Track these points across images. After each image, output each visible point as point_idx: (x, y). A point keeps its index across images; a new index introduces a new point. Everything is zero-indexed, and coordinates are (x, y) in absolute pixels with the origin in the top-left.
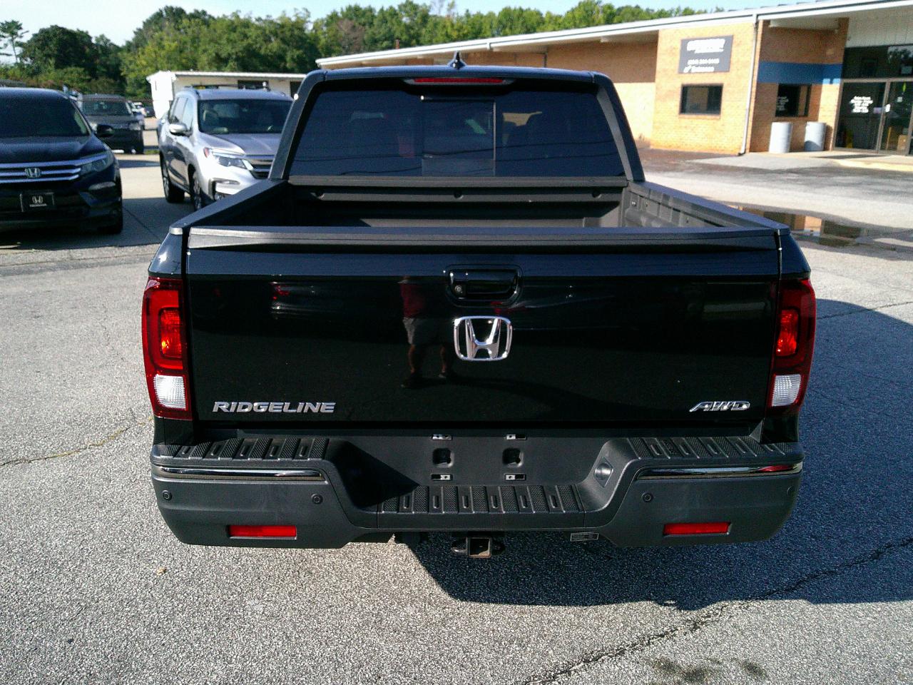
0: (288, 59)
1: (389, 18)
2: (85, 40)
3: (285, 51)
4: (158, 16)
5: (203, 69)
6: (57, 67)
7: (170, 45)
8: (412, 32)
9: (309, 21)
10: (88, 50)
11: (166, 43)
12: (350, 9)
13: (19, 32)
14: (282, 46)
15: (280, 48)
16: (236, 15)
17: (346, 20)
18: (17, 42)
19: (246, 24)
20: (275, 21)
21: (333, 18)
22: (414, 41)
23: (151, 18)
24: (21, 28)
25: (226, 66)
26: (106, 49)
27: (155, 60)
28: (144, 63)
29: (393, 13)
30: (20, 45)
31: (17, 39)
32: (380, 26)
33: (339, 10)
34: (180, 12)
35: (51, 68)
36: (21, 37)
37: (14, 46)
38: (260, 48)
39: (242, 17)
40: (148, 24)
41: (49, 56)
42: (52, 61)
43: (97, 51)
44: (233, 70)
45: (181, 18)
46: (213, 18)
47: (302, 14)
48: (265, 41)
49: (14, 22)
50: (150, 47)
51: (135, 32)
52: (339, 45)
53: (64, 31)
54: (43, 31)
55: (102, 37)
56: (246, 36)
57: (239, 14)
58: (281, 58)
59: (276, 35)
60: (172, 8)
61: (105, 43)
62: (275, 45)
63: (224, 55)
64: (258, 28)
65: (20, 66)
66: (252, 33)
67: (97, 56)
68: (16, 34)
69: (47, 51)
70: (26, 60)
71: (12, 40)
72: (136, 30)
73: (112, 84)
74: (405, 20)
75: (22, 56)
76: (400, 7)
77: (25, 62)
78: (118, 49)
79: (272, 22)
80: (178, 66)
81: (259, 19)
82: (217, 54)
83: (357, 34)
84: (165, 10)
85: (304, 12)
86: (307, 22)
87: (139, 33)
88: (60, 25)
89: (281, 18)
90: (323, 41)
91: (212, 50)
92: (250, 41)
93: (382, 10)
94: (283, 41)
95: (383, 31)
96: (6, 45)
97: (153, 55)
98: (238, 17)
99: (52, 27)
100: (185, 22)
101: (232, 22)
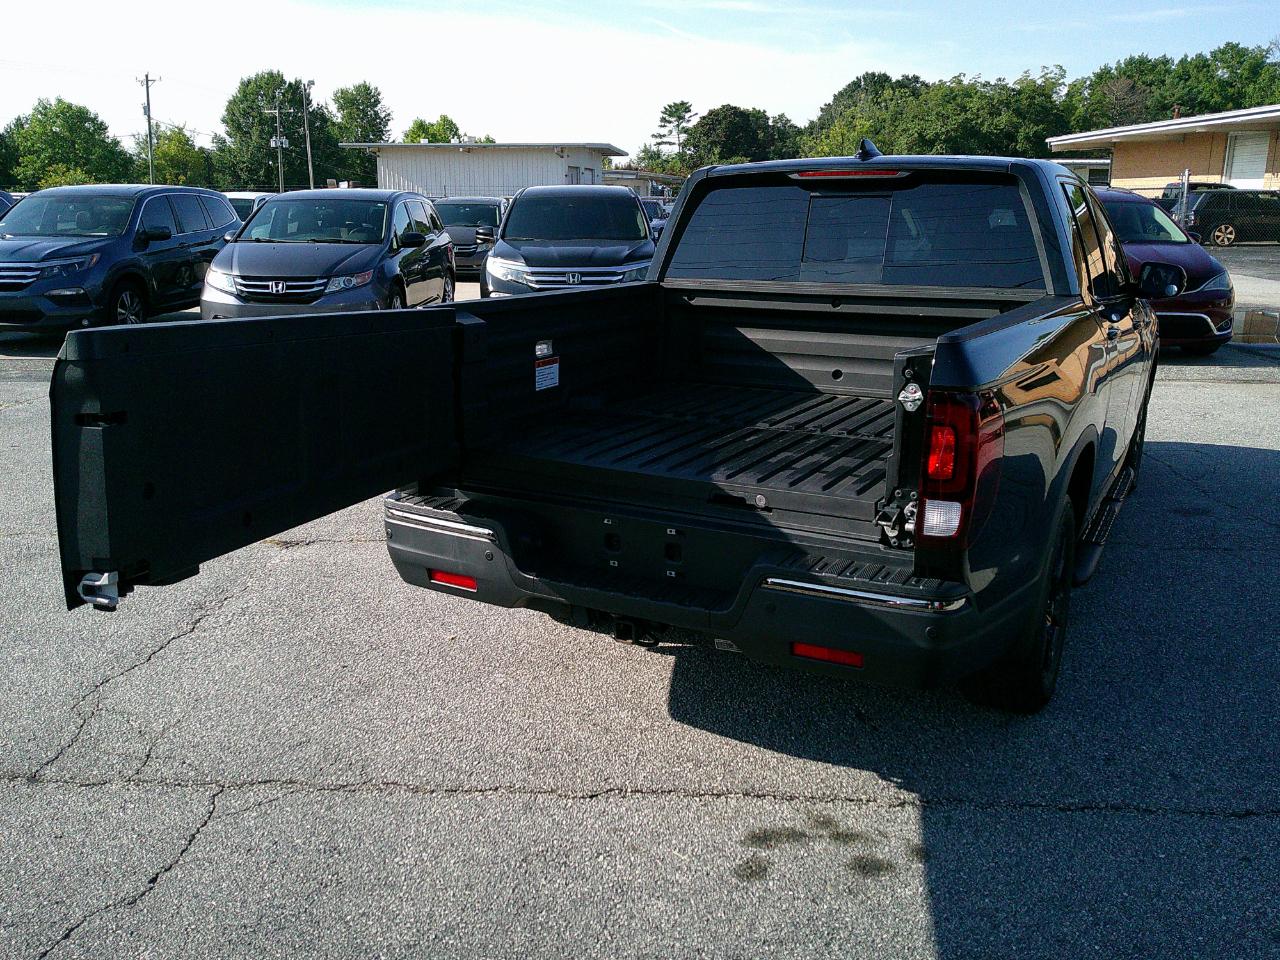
0: (1020, 136)
1: (1193, 72)
2: (761, 122)
3: (1017, 127)
4: (855, 86)
7: (863, 124)
8: (1231, 90)
9: (1063, 83)
10: (761, 135)
11: (857, 122)
12: (1131, 62)
13: (687, 116)
14: (1015, 119)
15: (1011, 122)
16: (958, 80)
17: (1124, 78)
18: (683, 128)
19: (969, 92)
20: (1010, 85)
21: (1104, 76)
22: (1231, 105)
23: (845, 90)
24: (690, 111)
26: (784, 131)
27: (840, 146)
29: (1202, 64)
30: (685, 131)
31: (684, 124)
32: (1174, 86)
33: (1113, 65)
34: (885, 78)
35: (715, 158)
36: (689, 121)
37: (680, 133)
38: (982, 124)
39: (966, 82)
40: (838, 97)
41: (714, 143)
42: (717, 150)
43: (772, 135)
45: (883, 87)
46: (927, 86)
47: (1054, 73)
48: (991, 114)
49: (683, 104)
50: (837, 128)
51: (822, 109)
52: (1104, 115)
54: (711, 113)
55: (782, 116)
56: (964, 109)
57: (962, 78)
58: (1011, 137)
59: (1008, 105)
60: (873, 74)
61: (784, 125)
62: (1004, 119)
63: (930, 134)
64: (983, 97)
65: (681, 156)
66: (974, 104)
67: (772, 141)
68: (683, 118)
69: (713, 137)
70: (689, 150)
71: (678, 126)
72: (823, 107)
74: (1222, 73)
75: (684, 145)
76: (1213, 54)
77: (688, 152)
78: (800, 132)
79: (1004, 87)
81: (986, 84)
82: (920, 135)
83: (1136, 97)
84: (864, 78)
85: (1057, 71)
86: (1060, 85)
87: (827, 110)
88: (733, 104)
89: (1020, 82)
90: (1081, 110)
91: (914, 129)
92: (969, 115)
93: (1183, 61)
94: (1018, 113)
95: (1179, 92)
96: (671, 132)
97: (840, 139)
98: (960, 82)
99: (724, 107)
100: (888, 93)
101: (952, 90)
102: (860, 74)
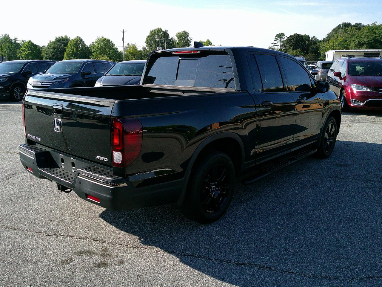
2: (307, 38)
4: (339, 27)
5: (352, 49)
6: (293, 49)
7: (340, 39)
10: (307, 43)
13: (283, 37)
16: (374, 24)
18: (282, 41)
19: (378, 28)
23: (335, 28)
25: (362, 47)
26: (315, 41)
27: (333, 46)
28: (328, 47)
31: (282, 40)
34: (348, 25)
35: (291, 50)
36: (284, 39)
40: (333, 30)
41: (291, 45)
42: (292, 47)
43: (311, 42)
44: (366, 49)
45: (348, 27)
46: (364, 26)
49: (282, 33)
50: (332, 40)
53: (298, 36)
54: (291, 36)
55: (314, 37)
56: (375, 33)
57: (376, 23)
60: (345, 23)
61: (315, 39)
63: (362, 42)
65: (281, 49)
66: (379, 31)
67: (311, 45)
68: (282, 38)
69: (291, 43)
71: (280, 40)
72: (328, 33)
73: (314, 56)
75: (282, 46)
77: (283, 48)
78: (320, 42)
80: (342, 47)
82: (359, 42)
87: (329, 35)
92: (377, 35)
96: (278, 42)
97: (333, 43)
99: (295, 34)
100: (350, 29)
101: (372, 27)
102: (341, 23)
